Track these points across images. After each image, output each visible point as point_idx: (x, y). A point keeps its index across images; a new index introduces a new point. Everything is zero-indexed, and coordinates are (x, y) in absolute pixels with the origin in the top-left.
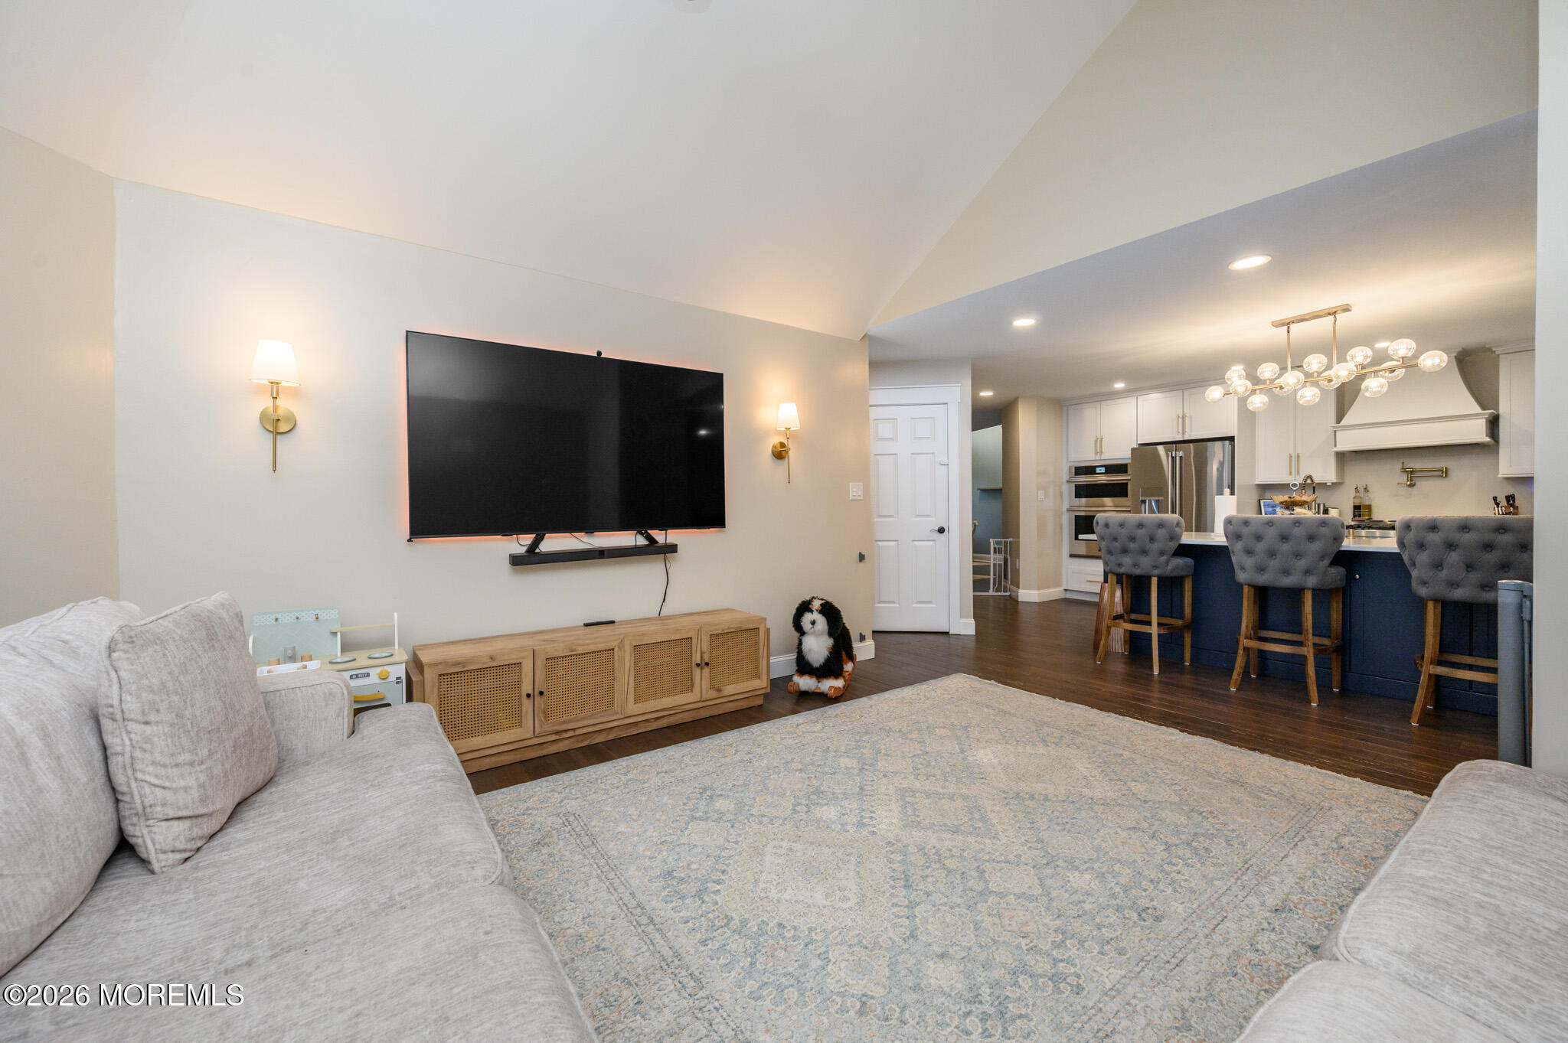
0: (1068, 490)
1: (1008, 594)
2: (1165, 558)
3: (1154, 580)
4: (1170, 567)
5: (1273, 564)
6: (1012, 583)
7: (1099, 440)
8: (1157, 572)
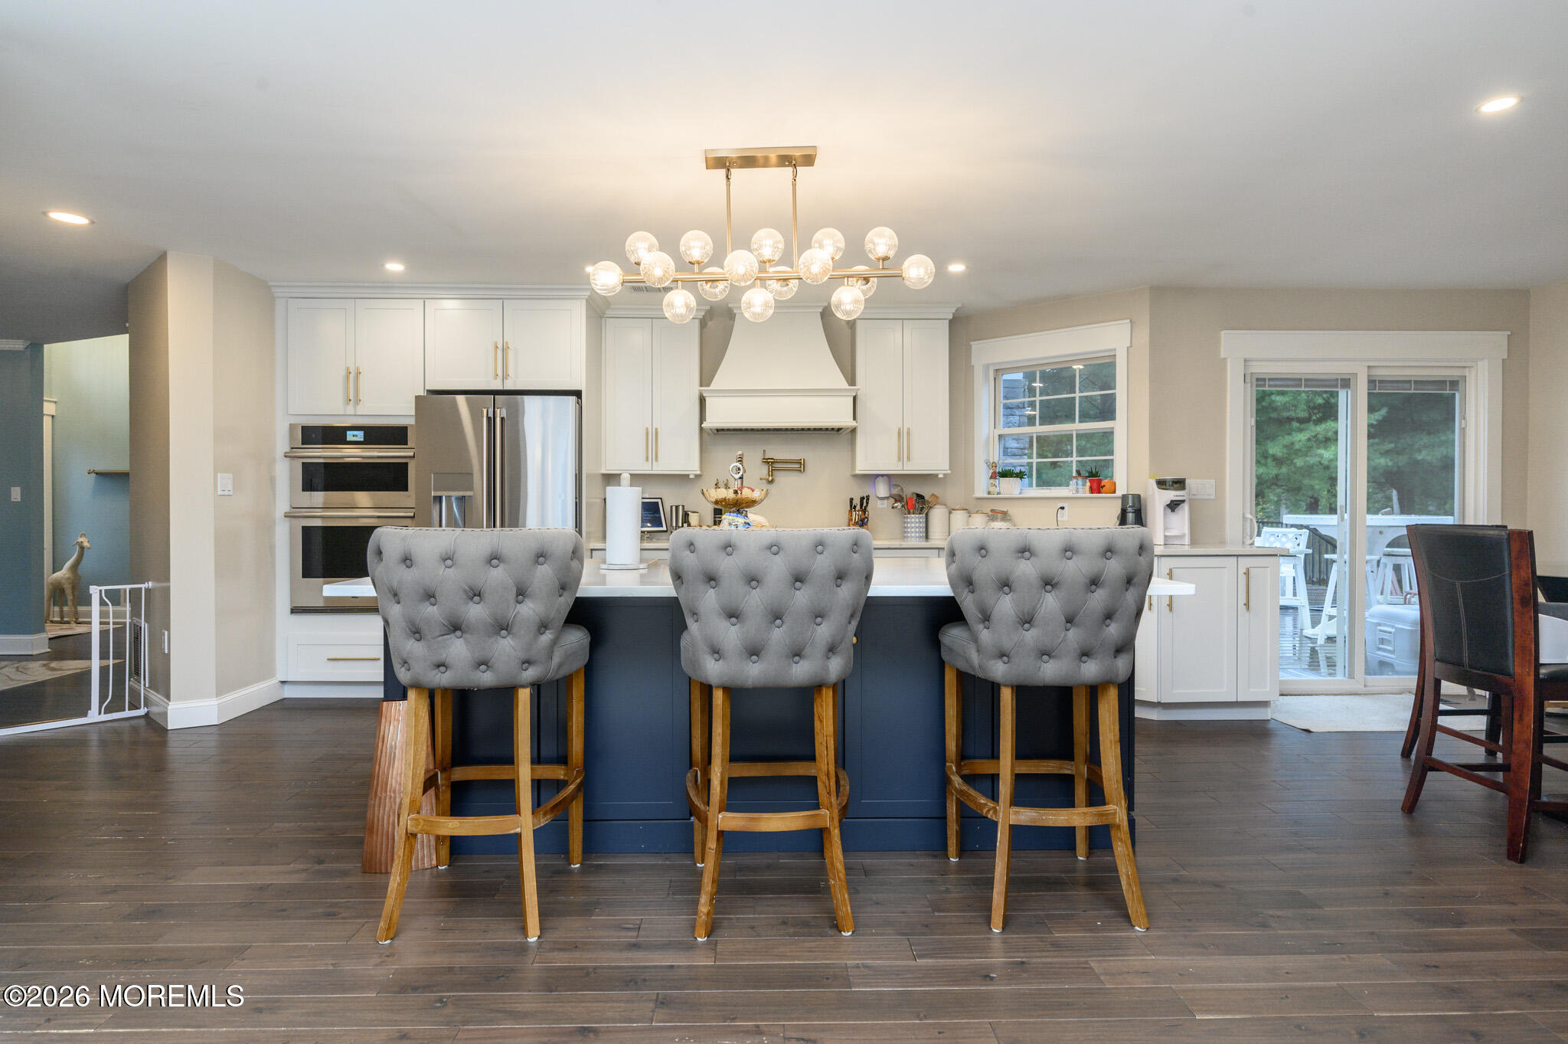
0: (285, 476)
1: (142, 711)
2: (547, 637)
3: (524, 696)
4: (557, 659)
5: (778, 635)
6: (153, 686)
7: (352, 376)
8: (531, 674)
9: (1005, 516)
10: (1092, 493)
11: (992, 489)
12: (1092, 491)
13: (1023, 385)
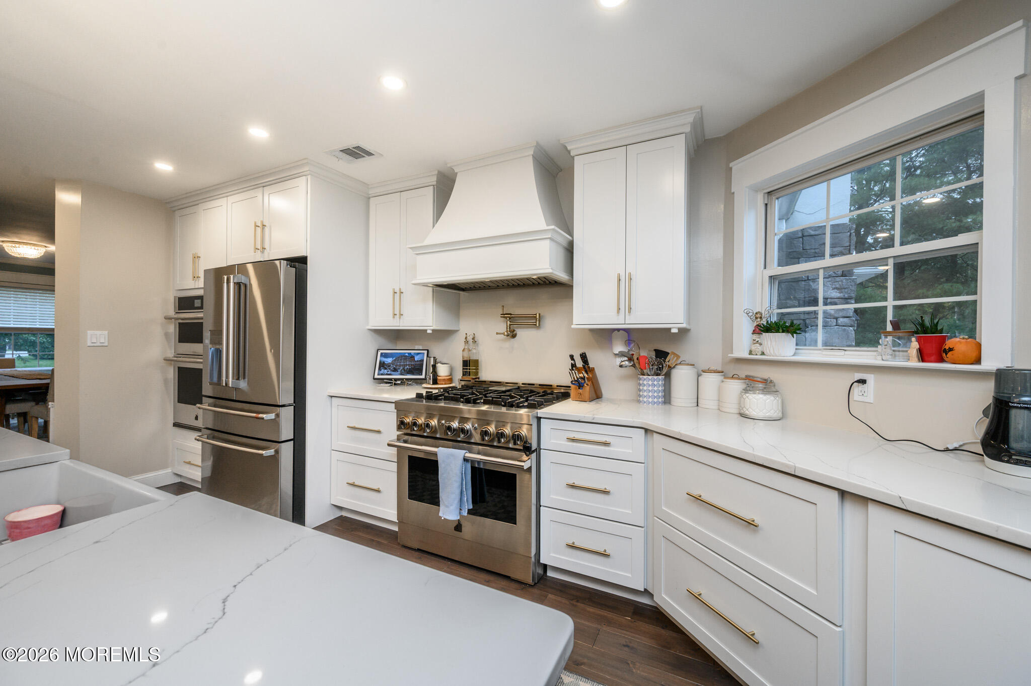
0: (173, 332)
9: (768, 386)
10: (923, 361)
11: (757, 348)
12: (923, 356)
13: (848, 229)
